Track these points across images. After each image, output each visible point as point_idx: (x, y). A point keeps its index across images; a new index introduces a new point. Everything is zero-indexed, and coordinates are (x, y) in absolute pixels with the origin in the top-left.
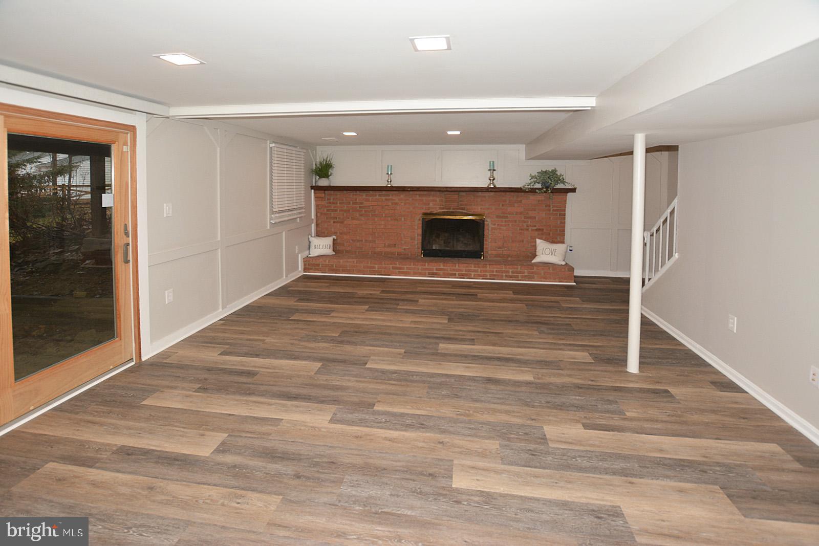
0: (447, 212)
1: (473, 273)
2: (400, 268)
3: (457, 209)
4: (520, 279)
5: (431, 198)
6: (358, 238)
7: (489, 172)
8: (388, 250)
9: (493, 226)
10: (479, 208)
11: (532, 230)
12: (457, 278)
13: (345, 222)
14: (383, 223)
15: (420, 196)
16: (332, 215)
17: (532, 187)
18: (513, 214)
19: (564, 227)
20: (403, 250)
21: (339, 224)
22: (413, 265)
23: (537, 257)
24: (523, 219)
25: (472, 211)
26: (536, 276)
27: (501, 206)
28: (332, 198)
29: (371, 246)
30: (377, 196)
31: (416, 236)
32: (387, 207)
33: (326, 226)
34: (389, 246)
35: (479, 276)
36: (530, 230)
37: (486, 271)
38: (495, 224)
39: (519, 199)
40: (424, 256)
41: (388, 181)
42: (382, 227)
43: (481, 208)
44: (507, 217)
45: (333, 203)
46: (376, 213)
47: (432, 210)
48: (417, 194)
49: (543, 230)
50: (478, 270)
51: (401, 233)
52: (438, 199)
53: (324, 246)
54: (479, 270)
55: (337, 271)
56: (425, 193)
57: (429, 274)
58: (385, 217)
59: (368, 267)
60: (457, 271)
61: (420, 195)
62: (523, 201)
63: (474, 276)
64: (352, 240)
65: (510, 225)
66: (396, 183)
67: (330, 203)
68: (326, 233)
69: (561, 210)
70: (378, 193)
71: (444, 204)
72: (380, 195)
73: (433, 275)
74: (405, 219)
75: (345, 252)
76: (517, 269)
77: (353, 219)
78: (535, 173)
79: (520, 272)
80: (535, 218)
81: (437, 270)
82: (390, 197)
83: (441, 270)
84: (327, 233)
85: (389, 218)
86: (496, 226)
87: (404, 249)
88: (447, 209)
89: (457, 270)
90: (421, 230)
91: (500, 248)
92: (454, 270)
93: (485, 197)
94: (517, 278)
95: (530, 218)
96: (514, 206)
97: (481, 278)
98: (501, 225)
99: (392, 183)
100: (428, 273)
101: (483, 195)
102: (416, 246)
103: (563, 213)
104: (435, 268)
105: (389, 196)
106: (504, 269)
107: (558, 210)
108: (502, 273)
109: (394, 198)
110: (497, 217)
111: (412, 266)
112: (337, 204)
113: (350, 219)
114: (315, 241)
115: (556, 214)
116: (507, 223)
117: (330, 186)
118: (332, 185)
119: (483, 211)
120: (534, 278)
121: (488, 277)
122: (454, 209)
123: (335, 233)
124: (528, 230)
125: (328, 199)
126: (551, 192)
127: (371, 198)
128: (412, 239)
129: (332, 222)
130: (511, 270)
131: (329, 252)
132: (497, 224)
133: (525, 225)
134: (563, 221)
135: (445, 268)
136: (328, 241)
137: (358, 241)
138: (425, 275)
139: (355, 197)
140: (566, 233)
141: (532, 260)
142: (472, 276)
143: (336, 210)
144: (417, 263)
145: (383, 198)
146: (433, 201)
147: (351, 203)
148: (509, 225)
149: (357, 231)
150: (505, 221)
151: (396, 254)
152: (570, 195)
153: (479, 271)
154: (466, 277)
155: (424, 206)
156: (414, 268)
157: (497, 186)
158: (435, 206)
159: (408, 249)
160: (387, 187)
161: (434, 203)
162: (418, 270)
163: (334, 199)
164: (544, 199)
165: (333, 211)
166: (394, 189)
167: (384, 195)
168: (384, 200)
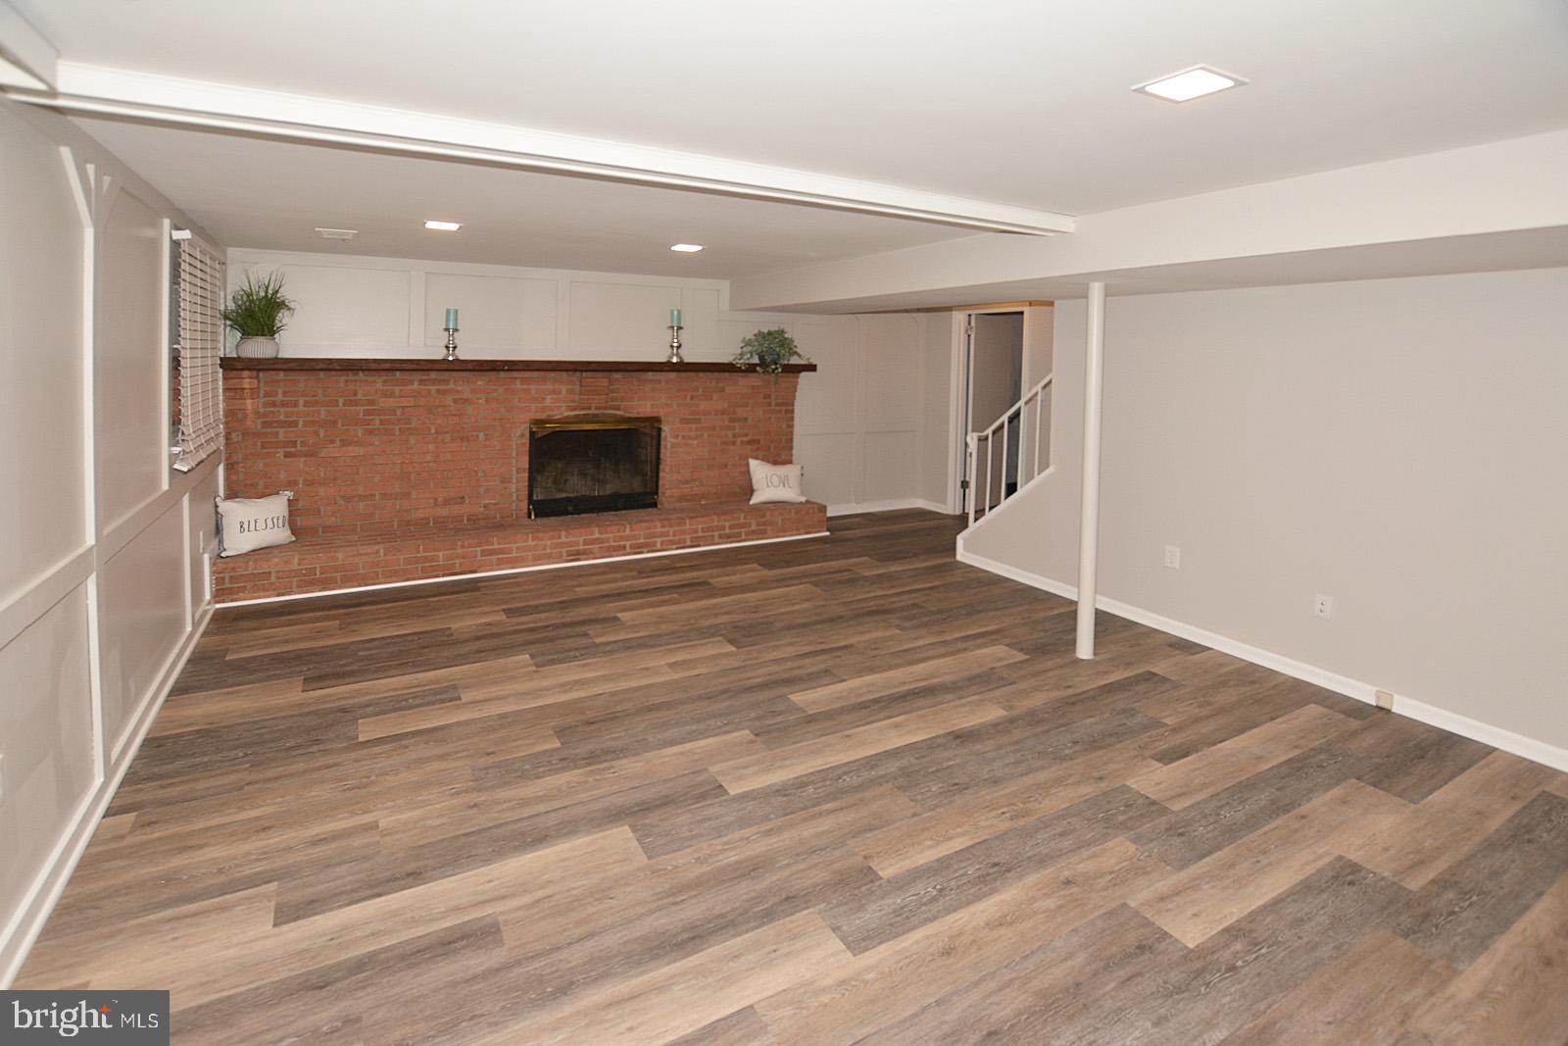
0: (585, 415)
1: (659, 540)
2: (501, 551)
3: (605, 408)
4: (743, 537)
5: (550, 386)
6: (361, 491)
7: (670, 331)
8: (443, 512)
9: (675, 441)
10: (649, 404)
11: (742, 442)
12: (629, 554)
13: (323, 453)
14: (431, 447)
15: (522, 383)
16: (281, 437)
17: (747, 362)
18: (710, 414)
19: (792, 433)
20: (482, 510)
21: (303, 459)
22: (533, 540)
23: (755, 493)
24: (727, 423)
25: (635, 411)
26: (769, 528)
27: (688, 401)
28: (280, 391)
29: (398, 507)
30: (416, 383)
31: (515, 472)
32: (440, 409)
33: (260, 465)
34: (447, 502)
35: (672, 542)
36: (738, 443)
37: (683, 532)
38: (677, 437)
39: (721, 385)
40: (536, 516)
41: (447, 347)
42: (429, 457)
43: (652, 405)
44: (698, 421)
45: (284, 404)
46: (413, 426)
47: (551, 413)
48: (516, 378)
49: (759, 441)
50: (668, 531)
51: (476, 469)
52: (564, 389)
53: (269, 522)
54: (671, 530)
55: (326, 584)
56: (536, 374)
57: (569, 555)
58: (436, 433)
59: (417, 561)
60: (627, 540)
61: (523, 381)
62: (727, 389)
63: (662, 545)
64: (343, 497)
65: (705, 436)
66: (465, 353)
67: (274, 404)
68: (260, 487)
69: (787, 404)
70: (417, 376)
71: (577, 397)
72: (421, 382)
73: (577, 555)
74: (485, 435)
75: (320, 530)
76: (739, 519)
77: (345, 443)
78: (750, 336)
79: (742, 526)
80: (746, 419)
81: (585, 543)
82: (451, 386)
83: (593, 542)
84: (266, 487)
85: (448, 438)
86: (680, 438)
87: (485, 506)
88: (583, 409)
89: (627, 538)
90: (527, 458)
91: (687, 482)
92: (622, 538)
93: (659, 381)
94: (737, 537)
95: (738, 420)
96: (711, 399)
97: (675, 547)
98: (689, 438)
99: (457, 351)
100: (567, 551)
101: (655, 378)
102: (515, 495)
103: (790, 408)
104: (581, 539)
105: (446, 382)
106: (716, 524)
107: (782, 404)
108: (713, 531)
109: (460, 388)
110: (684, 421)
111: (531, 543)
112: (296, 405)
113: (338, 443)
114: (236, 512)
115: (780, 411)
116: (699, 433)
117: (276, 358)
118: (280, 356)
119: (656, 410)
120: (765, 533)
121: (688, 543)
122: (597, 408)
123: (290, 484)
124: (734, 443)
125: (267, 394)
126: (782, 372)
127: (397, 390)
128: (502, 482)
129: (280, 455)
130: (727, 524)
131: (283, 535)
132: (681, 434)
133: (730, 433)
134: (790, 423)
135: (603, 536)
136: (275, 507)
137: (361, 498)
138: (559, 559)
139: (351, 387)
140: (794, 444)
141: (750, 500)
142: (658, 546)
143: (294, 424)
144: (541, 535)
145: (433, 388)
146: (553, 392)
147: (341, 401)
148: (702, 435)
149: (357, 473)
150: (697, 429)
151: (465, 518)
152: (803, 375)
153: (671, 533)
154: (645, 550)
155: (533, 405)
156: (536, 545)
157: (686, 360)
158: (559, 404)
159: (495, 504)
160: (445, 360)
161: (555, 396)
162: (545, 549)
163: (285, 393)
164: (760, 384)
165: (282, 424)
166: (464, 366)
167: (434, 382)
168: (433, 392)
